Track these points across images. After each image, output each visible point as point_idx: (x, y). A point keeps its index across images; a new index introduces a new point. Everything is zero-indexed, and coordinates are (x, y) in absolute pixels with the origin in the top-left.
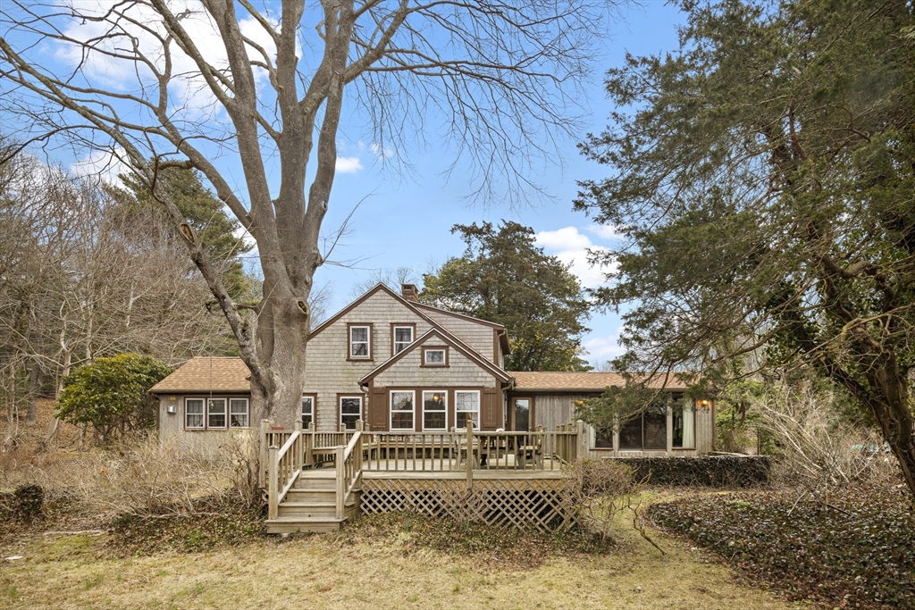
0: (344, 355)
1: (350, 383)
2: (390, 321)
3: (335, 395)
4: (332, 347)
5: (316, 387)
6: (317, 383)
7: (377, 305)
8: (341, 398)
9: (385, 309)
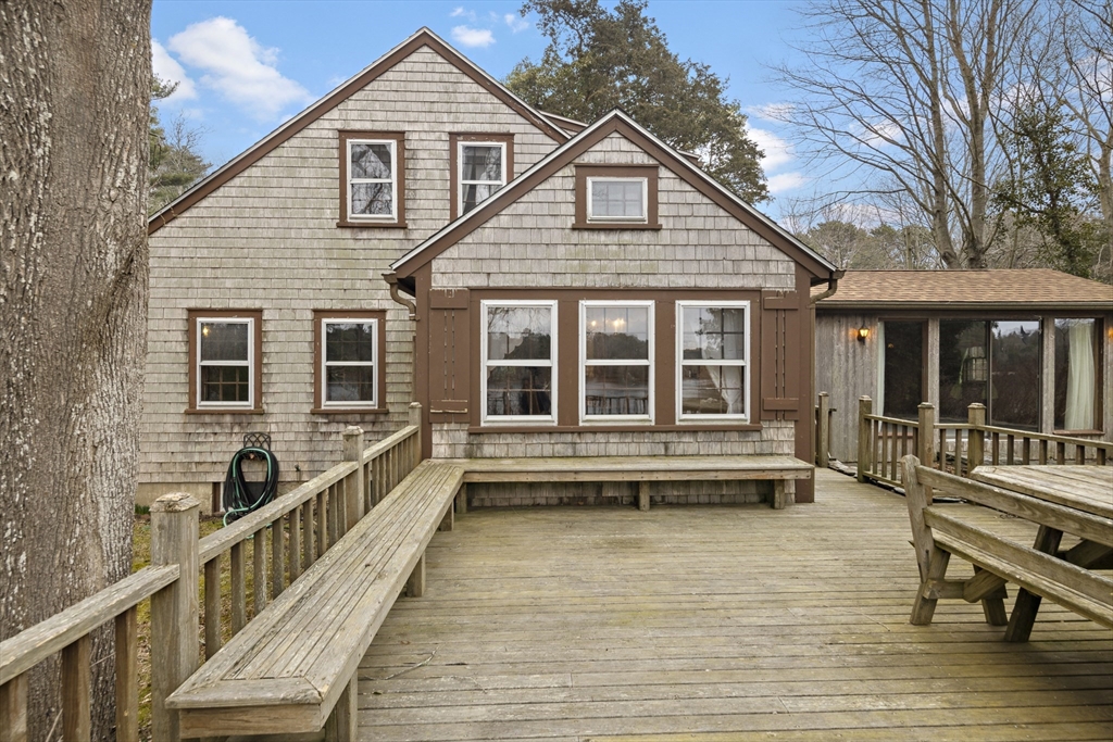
0: (331, 213)
1: (347, 284)
2: (449, 128)
3: (310, 315)
4: (301, 193)
5: (260, 293)
6: (262, 284)
7: (415, 86)
8: (325, 321)
9: (435, 97)
